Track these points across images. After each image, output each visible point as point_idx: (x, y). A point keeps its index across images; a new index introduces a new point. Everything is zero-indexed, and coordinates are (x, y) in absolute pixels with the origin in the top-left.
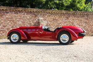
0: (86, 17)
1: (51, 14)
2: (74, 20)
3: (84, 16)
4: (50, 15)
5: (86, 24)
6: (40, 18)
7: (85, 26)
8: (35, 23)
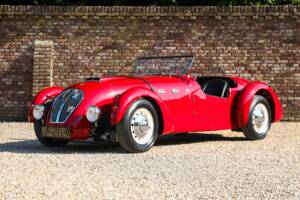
0: (290, 33)
1: (90, 24)
2: (214, 45)
3: (273, 29)
4: (85, 26)
5: (289, 65)
6: (37, 42)
7: (288, 74)
8: (17, 61)
